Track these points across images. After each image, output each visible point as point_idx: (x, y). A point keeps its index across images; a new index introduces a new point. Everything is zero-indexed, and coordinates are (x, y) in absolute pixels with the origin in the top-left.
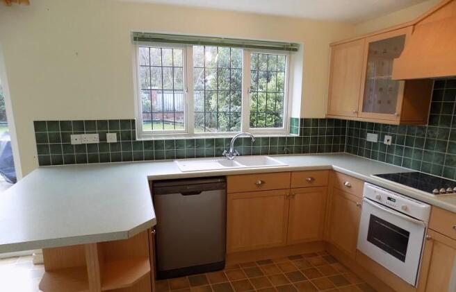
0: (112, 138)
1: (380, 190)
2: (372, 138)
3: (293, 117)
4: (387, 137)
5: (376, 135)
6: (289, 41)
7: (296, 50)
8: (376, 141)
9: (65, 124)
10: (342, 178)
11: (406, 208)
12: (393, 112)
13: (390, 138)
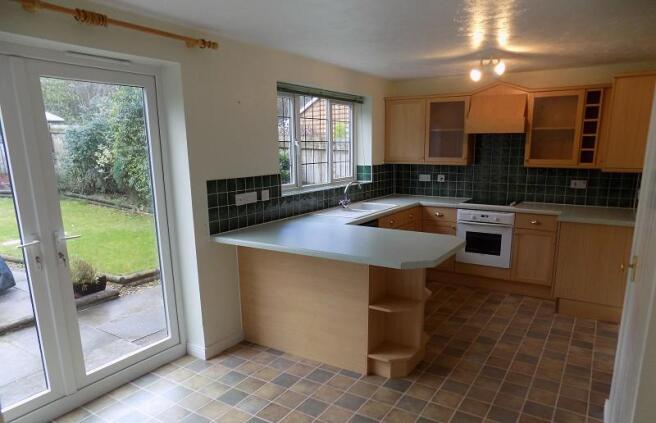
0: (266, 195)
1: (473, 212)
2: (425, 178)
3: (360, 164)
4: (439, 177)
5: (429, 176)
6: (357, 93)
7: (361, 102)
8: (429, 180)
9: (231, 182)
10: (429, 210)
11: (498, 220)
12: (461, 156)
13: (443, 176)
